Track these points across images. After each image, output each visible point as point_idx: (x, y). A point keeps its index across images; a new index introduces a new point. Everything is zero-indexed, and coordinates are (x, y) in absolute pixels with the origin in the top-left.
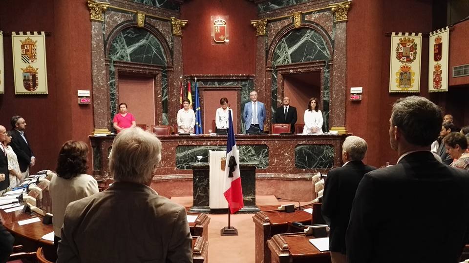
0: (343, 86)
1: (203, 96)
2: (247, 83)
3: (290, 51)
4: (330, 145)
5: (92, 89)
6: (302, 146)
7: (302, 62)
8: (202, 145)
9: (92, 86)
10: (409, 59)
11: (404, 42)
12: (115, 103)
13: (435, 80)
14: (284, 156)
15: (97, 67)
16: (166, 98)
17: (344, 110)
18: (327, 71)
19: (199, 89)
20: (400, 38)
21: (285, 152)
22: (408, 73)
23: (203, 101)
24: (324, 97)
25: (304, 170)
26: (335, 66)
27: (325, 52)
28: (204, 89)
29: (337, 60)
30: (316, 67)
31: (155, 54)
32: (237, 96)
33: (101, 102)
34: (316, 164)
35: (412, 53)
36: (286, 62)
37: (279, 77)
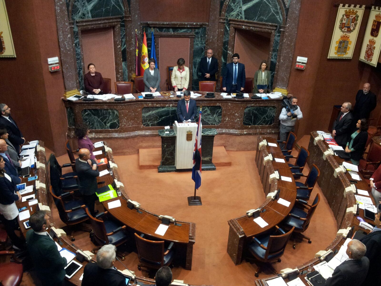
0: (291, 54)
1: (158, 43)
2: (200, 30)
3: (244, 8)
4: (273, 107)
5: (60, 54)
6: (250, 108)
7: (255, 21)
8: (165, 107)
9: (60, 51)
10: (349, 30)
11: (348, 14)
12: (80, 62)
13: (367, 52)
14: (235, 116)
15: (63, 32)
16: (124, 47)
17: (289, 75)
18: (278, 35)
19: (155, 36)
20: (346, 9)
21: (235, 113)
22: (346, 42)
23: (158, 47)
24: (272, 58)
25: (250, 127)
26: (287, 34)
27: (278, 16)
28: (159, 36)
29: (288, 28)
30: (268, 29)
31: (114, 6)
32: (190, 43)
33: (69, 66)
34: (260, 121)
35: (353, 24)
36: (239, 17)
37: (230, 30)
